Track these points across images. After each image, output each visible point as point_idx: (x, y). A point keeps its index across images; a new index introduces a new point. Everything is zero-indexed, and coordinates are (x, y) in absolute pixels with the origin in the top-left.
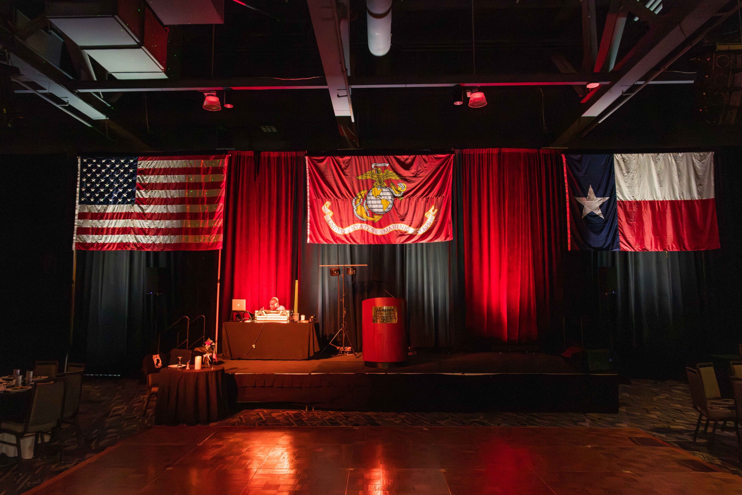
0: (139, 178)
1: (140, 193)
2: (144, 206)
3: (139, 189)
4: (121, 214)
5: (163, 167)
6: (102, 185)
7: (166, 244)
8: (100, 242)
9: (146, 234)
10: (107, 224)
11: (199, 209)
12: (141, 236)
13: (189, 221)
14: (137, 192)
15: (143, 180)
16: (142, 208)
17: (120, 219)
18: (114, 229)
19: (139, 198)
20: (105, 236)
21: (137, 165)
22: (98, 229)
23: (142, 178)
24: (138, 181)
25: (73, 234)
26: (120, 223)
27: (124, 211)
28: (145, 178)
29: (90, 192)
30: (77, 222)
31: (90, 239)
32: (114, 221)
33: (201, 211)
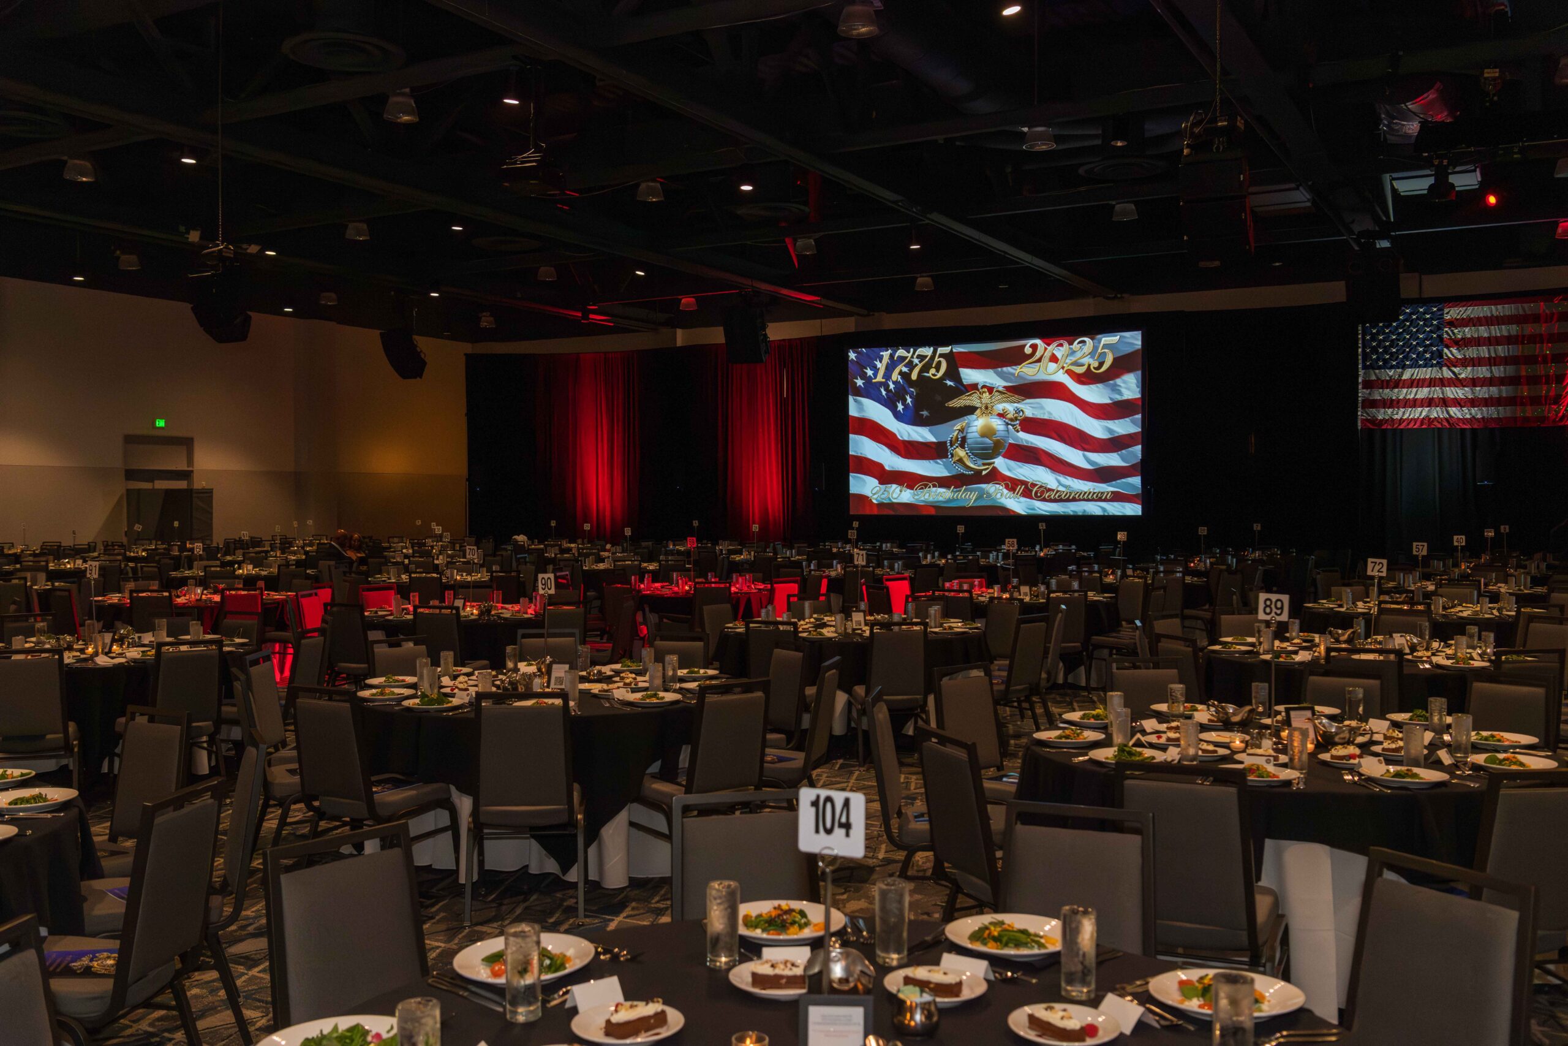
0: (1447, 332)
1: (1451, 352)
2: (1456, 370)
3: (1448, 347)
4: (1424, 380)
5: (1481, 315)
6: (1393, 343)
7: (1491, 418)
8: (1395, 417)
9: (1461, 407)
10: (1403, 393)
11: (1540, 370)
12: (1454, 409)
13: (1526, 387)
14: (1445, 350)
15: (1454, 333)
16: (1454, 373)
17: (1422, 387)
18: (1415, 400)
19: (1449, 358)
20: (1402, 410)
21: (1443, 314)
22: (1392, 400)
23: (1452, 331)
24: (1445, 336)
25: (1357, 407)
26: (1423, 393)
27: (1427, 377)
28: (1456, 331)
29: (1377, 352)
30: (1362, 393)
31: (1381, 414)
32: (1414, 390)
33: (1543, 373)
